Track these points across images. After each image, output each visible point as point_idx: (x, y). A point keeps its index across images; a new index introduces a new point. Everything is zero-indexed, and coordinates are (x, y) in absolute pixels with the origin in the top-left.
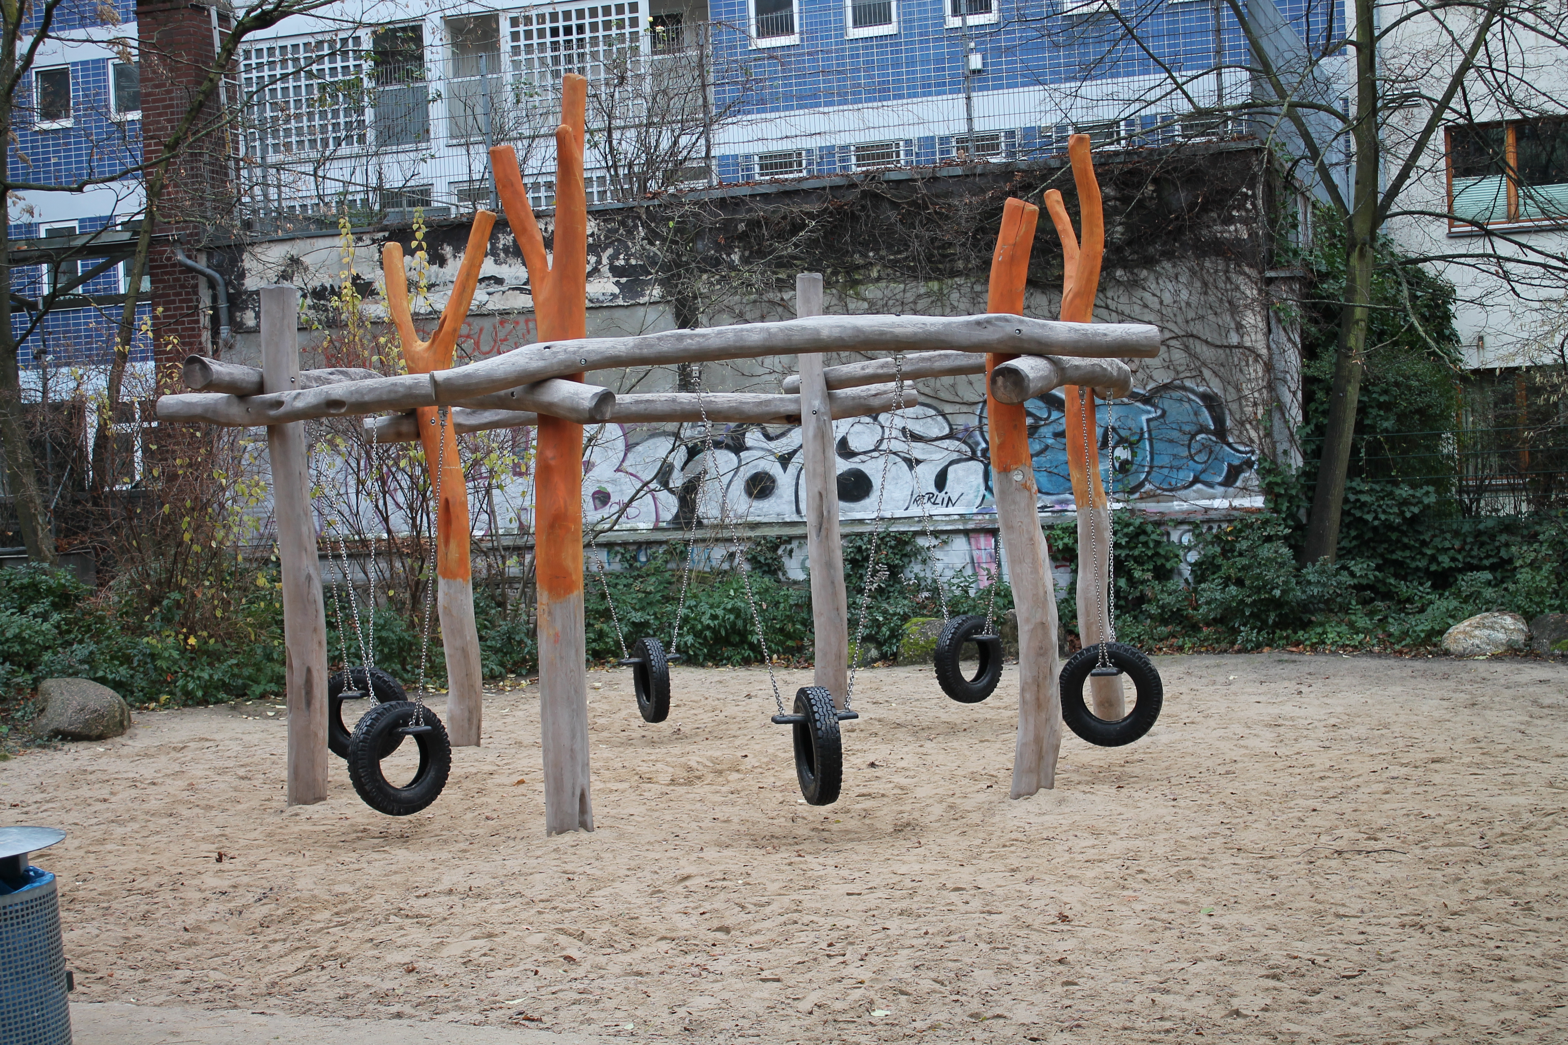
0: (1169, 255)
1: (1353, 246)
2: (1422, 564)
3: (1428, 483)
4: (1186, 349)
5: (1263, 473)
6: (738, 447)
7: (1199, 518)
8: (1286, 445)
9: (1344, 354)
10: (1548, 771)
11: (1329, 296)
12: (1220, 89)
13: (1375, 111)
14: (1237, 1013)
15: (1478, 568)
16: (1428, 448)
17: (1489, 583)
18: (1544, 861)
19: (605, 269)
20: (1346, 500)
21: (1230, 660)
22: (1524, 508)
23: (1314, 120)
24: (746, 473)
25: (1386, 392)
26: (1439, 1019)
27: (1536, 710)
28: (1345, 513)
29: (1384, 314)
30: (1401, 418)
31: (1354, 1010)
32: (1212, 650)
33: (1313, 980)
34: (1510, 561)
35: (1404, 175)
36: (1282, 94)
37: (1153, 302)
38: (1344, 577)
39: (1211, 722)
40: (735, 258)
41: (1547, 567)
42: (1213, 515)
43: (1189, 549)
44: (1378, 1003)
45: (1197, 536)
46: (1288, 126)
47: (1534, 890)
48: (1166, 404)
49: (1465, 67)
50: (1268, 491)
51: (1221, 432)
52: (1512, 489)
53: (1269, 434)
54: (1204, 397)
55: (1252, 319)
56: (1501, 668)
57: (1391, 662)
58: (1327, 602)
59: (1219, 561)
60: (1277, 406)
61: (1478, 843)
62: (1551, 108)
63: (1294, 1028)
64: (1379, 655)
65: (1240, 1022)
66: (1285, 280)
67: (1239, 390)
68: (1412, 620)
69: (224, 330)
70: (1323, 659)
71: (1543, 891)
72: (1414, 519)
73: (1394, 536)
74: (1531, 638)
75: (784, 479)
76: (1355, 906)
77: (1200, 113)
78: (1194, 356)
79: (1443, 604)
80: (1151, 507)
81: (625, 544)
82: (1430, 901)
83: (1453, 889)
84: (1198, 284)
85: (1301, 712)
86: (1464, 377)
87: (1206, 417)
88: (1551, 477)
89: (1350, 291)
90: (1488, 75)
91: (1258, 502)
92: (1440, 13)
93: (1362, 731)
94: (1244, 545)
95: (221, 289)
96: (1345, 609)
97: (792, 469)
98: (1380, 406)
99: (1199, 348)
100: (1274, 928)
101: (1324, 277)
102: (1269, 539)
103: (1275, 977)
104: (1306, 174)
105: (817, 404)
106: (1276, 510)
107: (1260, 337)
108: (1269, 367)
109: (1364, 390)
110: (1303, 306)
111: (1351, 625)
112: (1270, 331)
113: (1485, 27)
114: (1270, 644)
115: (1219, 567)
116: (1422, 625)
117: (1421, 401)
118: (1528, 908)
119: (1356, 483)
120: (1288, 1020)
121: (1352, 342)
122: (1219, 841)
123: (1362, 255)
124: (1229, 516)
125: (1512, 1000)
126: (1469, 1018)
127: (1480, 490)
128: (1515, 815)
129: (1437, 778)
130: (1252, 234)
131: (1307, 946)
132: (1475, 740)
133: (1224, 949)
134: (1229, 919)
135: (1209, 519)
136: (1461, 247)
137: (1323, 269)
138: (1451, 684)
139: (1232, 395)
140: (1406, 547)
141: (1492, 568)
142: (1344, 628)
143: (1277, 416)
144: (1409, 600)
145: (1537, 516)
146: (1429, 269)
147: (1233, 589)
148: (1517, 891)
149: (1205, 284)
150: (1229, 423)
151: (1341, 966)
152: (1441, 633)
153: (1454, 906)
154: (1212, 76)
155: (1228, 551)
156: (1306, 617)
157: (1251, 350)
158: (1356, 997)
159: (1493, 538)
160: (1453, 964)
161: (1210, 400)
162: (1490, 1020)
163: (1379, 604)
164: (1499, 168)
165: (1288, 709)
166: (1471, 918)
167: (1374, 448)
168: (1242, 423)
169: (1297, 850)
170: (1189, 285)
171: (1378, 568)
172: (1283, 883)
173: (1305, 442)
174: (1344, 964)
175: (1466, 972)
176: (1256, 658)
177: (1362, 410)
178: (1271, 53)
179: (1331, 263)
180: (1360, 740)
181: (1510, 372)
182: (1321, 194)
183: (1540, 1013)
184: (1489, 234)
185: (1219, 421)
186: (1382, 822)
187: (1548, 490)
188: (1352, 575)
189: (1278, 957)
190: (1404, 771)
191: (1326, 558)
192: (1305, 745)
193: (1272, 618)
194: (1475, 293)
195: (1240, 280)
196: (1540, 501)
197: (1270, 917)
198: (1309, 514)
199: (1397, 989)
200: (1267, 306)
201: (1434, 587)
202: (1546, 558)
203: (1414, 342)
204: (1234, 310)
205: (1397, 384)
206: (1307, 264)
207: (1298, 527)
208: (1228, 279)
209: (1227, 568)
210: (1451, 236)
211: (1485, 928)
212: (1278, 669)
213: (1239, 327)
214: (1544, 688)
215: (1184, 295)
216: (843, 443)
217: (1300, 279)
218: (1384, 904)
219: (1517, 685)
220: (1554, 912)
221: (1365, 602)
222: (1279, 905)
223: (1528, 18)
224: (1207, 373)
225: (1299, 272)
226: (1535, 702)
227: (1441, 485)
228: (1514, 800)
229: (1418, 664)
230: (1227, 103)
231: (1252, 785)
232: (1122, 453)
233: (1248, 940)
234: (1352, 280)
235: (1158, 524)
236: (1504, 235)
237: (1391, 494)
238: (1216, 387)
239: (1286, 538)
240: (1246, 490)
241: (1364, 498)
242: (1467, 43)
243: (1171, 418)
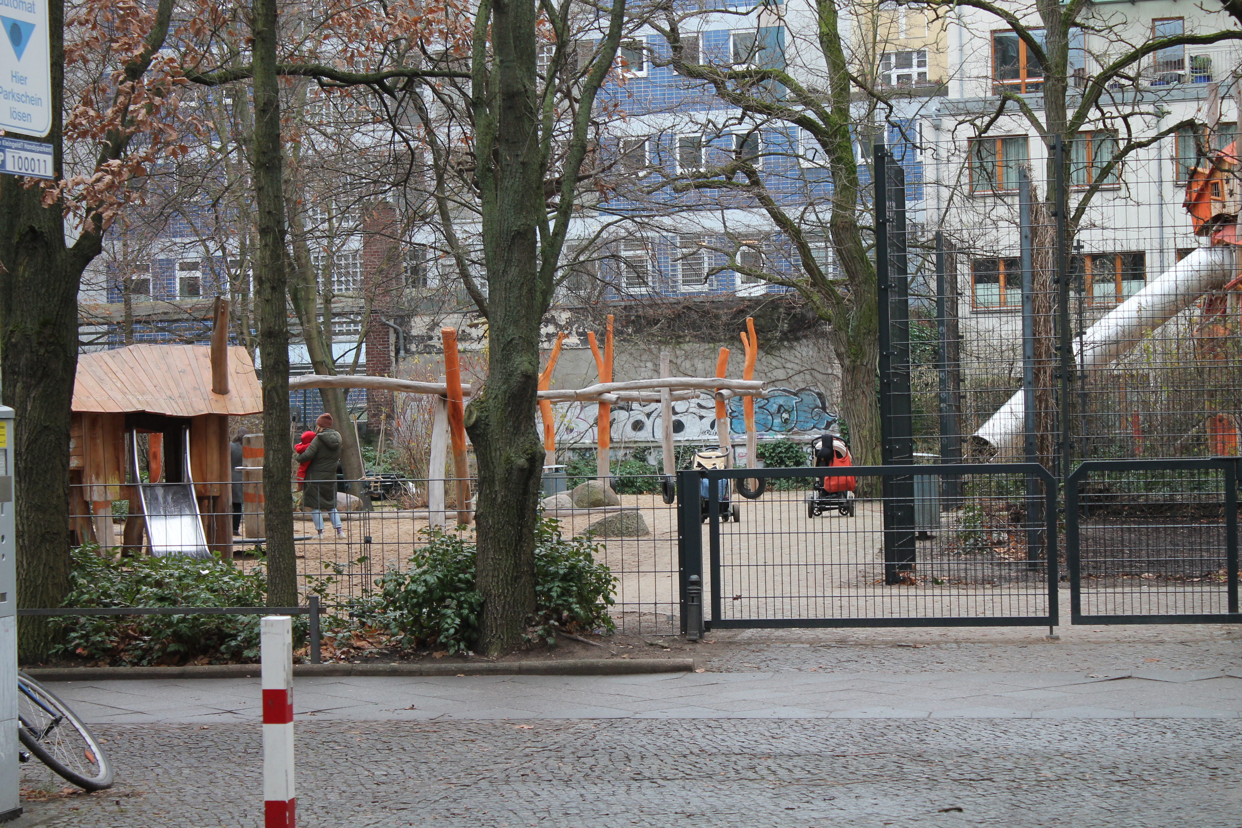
0: (805, 337)
6: (629, 409)
19: (574, 333)
24: (632, 420)
37: (799, 355)
40: (630, 331)
48: (803, 396)
50: (841, 432)
51: (824, 408)
54: (818, 394)
67: (831, 392)
69: (402, 353)
75: (648, 423)
78: (814, 377)
80: (796, 437)
81: (580, 449)
84: (816, 349)
87: (818, 402)
95: (401, 335)
97: (651, 419)
99: (816, 374)
105: (667, 396)
139: (828, 393)
149: (819, 349)
150: (827, 405)
157: (836, 376)
161: (820, 395)
168: (832, 405)
170: (813, 349)
185: (823, 403)
204: (830, 359)
208: (827, 348)
215: (811, 353)
216: (673, 408)
224: (819, 384)
232: (785, 416)
235: (798, 444)
238: (822, 390)
240: (833, 431)
243: (805, 401)
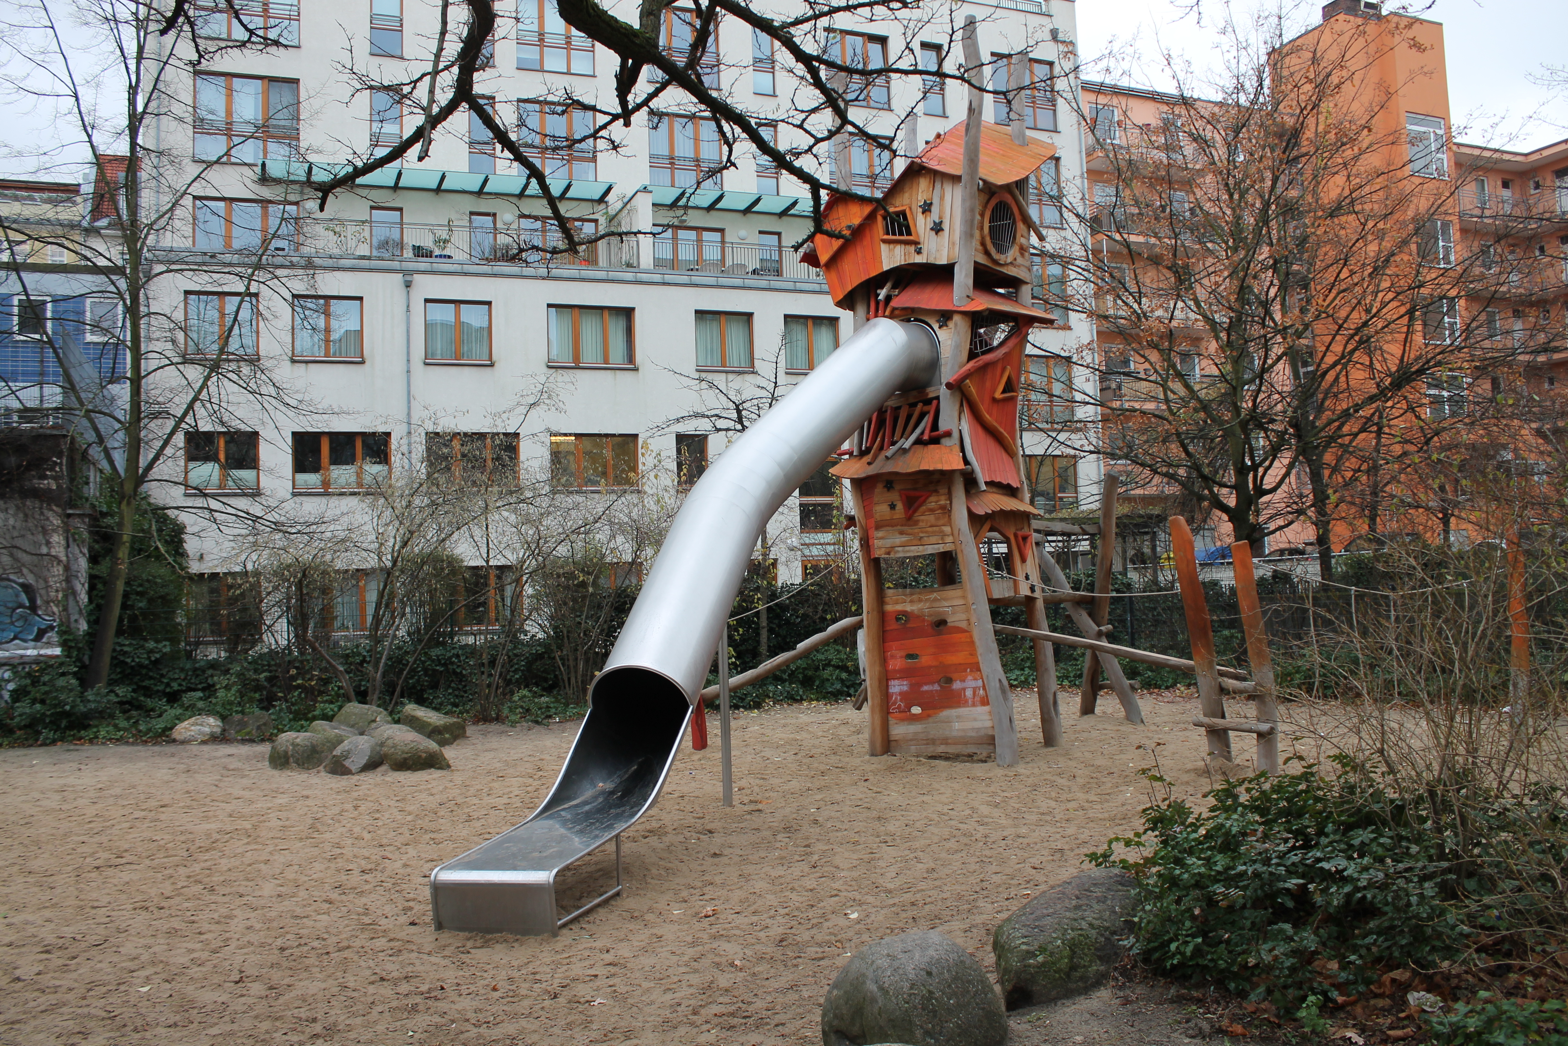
1: (123, 497)
2: (161, 688)
3: (166, 639)
4: (12, 555)
5: (61, 633)
7: (16, 661)
8: (76, 616)
9: (115, 561)
10: (229, 808)
11: (108, 526)
12: (42, 396)
13: (139, 420)
14: (18, 979)
15: (195, 690)
16: (166, 619)
17: (201, 699)
18: (224, 861)
20: (114, 650)
21: (34, 751)
22: (223, 654)
23: (103, 423)
25: (141, 585)
26: (153, 963)
27: (225, 772)
28: (113, 658)
29: (141, 540)
30: (151, 601)
31: (99, 965)
32: (23, 745)
33: (72, 951)
34: (214, 685)
35: (156, 458)
36: (82, 404)
38: (113, 697)
39: (18, 792)
41: (234, 688)
42: (26, 660)
43: (9, 681)
44: (115, 958)
45: (15, 673)
46: (85, 423)
47: (216, 878)
49: (195, 399)
50: (64, 644)
52: (215, 643)
53: (65, 609)
55: (57, 539)
56: (205, 748)
57: (140, 748)
58: (101, 712)
59: (29, 688)
60: (70, 592)
61: (185, 854)
62: (243, 427)
63: (58, 983)
64: (133, 744)
65: (21, 984)
66: (79, 515)
67: (46, 581)
68: (154, 722)
70: (95, 748)
71: (222, 878)
72: (157, 661)
73: (144, 671)
74: (224, 730)
76: (105, 900)
77: (26, 410)
78: (16, 560)
79: (173, 712)
82: (153, 892)
83: (168, 883)
84: (21, 515)
85: (80, 782)
86: (191, 578)
87: (24, 599)
88: (238, 636)
89: (120, 525)
90: (208, 405)
91: (58, 651)
92: (181, 367)
93: (117, 791)
94: (46, 678)
96: (112, 716)
98: (138, 593)
99: (20, 555)
100: (49, 920)
101: (104, 515)
102: (63, 674)
103: (48, 952)
104: (95, 452)
106: (68, 656)
107: (62, 549)
108: (67, 568)
109: (128, 583)
110: (90, 532)
111: (116, 726)
112: (68, 546)
113: (207, 378)
114: (62, 739)
115: (29, 693)
116: (159, 724)
117: (163, 591)
118: (212, 890)
119: (121, 640)
120: (54, 978)
121: (120, 555)
122: (17, 868)
123: (129, 503)
124: (37, 660)
125: (199, 946)
126: (172, 960)
127: (198, 644)
128: (208, 835)
129: (163, 817)
130: (59, 486)
131: (71, 929)
132: (188, 792)
133: (13, 938)
134: (17, 919)
135: (23, 662)
136: (190, 502)
137: (105, 509)
138: (176, 759)
139: (41, 585)
140: (151, 678)
141: (203, 690)
142: (111, 728)
143: (71, 599)
144: (153, 710)
145: (230, 659)
146: (172, 513)
147: (38, 706)
148: (206, 880)
149: (26, 515)
150: (39, 602)
151: (93, 939)
152: (171, 729)
153: (167, 893)
154: (37, 388)
155: (35, 682)
156: (86, 722)
157: (56, 557)
158: (100, 958)
159: (204, 672)
160: (164, 929)
162: (185, 960)
163: (134, 713)
164: (214, 458)
165: (71, 780)
166: (177, 900)
167: (133, 619)
168: (48, 602)
169: (70, 868)
170: (15, 515)
171: (134, 691)
172: (58, 891)
173: (90, 614)
174: (95, 937)
175: (172, 933)
176: (53, 749)
177: (126, 595)
178: (76, 377)
179: (109, 507)
180: (117, 797)
181: (214, 576)
182: (105, 465)
183: (215, 952)
184: (205, 495)
186: (126, 846)
187: (236, 644)
188: (117, 695)
189: (51, 939)
190: (143, 814)
191: (101, 686)
192: (80, 802)
193: (64, 723)
194: (196, 529)
195: (50, 514)
196: (231, 651)
197: (47, 913)
198: (91, 658)
199: (128, 949)
200: (67, 531)
201: (168, 701)
202: (235, 683)
203: (159, 557)
204: (45, 532)
205: (148, 581)
206: (93, 506)
207: (83, 667)
208: (42, 514)
209: (35, 693)
210: (186, 495)
211: (186, 905)
212: (67, 756)
213: (48, 543)
214: (231, 759)
215: (11, 521)
217: (89, 516)
218: (124, 896)
219: (216, 758)
220: (227, 890)
221: (124, 712)
222: (54, 906)
223: (234, 377)
224: (25, 571)
225: (88, 511)
226: (225, 768)
227: (174, 641)
228: (208, 826)
229: (157, 748)
230: (46, 406)
231: (43, 830)
233: (31, 930)
234: (122, 518)
236: (213, 496)
237: (142, 647)
238: (31, 580)
239: (75, 674)
240: (49, 644)
241: (126, 649)
242: (197, 386)
